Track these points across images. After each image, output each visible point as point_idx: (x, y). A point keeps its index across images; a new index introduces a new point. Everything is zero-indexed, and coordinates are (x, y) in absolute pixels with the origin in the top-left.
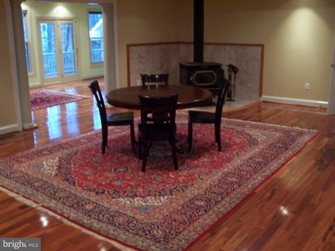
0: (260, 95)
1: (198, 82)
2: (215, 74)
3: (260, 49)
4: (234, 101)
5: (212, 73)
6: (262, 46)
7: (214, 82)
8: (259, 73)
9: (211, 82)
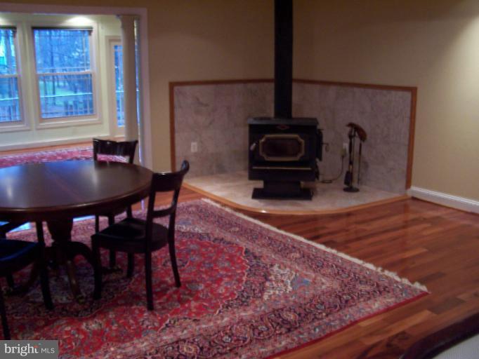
0: (408, 185)
1: (268, 155)
2: (302, 141)
3: (408, 95)
4: (357, 190)
5: (295, 139)
6: (413, 91)
7: (300, 155)
8: (407, 143)
9: (295, 155)
